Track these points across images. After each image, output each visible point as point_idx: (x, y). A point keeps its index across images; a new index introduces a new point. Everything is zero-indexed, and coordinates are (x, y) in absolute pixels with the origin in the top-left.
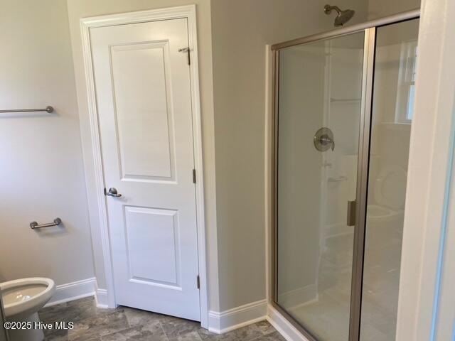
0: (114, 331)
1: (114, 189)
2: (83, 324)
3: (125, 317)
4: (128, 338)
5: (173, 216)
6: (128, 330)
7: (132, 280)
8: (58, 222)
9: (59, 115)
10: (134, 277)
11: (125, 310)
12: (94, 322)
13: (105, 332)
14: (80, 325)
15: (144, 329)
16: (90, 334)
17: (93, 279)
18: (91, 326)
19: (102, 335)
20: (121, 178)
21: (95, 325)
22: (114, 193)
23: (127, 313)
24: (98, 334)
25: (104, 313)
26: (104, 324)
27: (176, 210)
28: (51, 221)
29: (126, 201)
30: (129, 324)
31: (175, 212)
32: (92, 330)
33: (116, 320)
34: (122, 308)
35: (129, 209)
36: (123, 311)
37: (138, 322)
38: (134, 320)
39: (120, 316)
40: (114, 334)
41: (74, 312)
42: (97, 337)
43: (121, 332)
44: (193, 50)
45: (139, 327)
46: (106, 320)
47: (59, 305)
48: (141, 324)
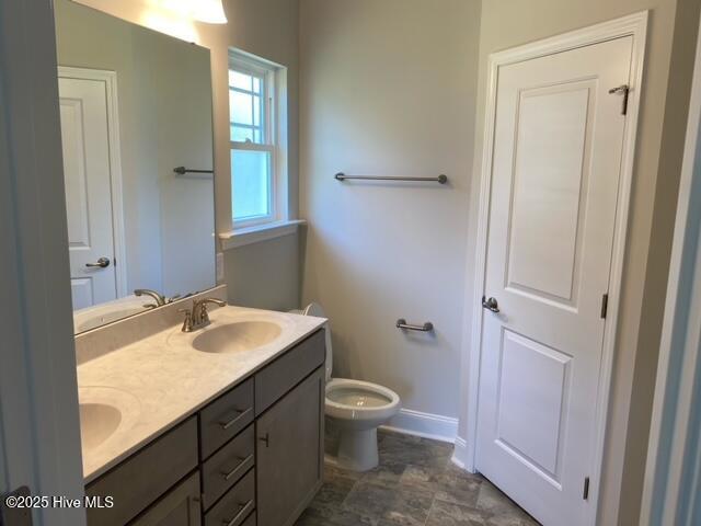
0: (454, 501)
1: (495, 300)
2: (425, 472)
3: (477, 491)
4: (466, 519)
5: (565, 365)
6: (472, 510)
7: (497, 441)
8: (429, 327)
9: (452, 187)
10: (502, 440)
11: (484, 482)
12: (437, 477)
13: (442, 496)
14: (421, 472)
15: (492, 520)
16: (425, 489)
17: (455, 421)
18: (432, 479)
19: (437, 497)
20: (506, 285)
21: (436, 481)
22: (493, 305)
23: (483, 488)
24: (433, 494)
25: (456, 472)
26: (447, 486)
27: (571, 356)
28: (422, 323)
29: (506, 321)
30: (478, 503)
31: (569, 358)
32: (430, 485)
33: (466, 489)
34: (480, 477)
35: (509, 335)
36: (480, 483)
37: (491, 506)
38: (487, 501)
39: (473, 486)
40: (453, 504)
41: (424, 453)
42: (430, 496)
43: (462, 507)
44: (633, 89)
45: (488, 514)
46: (453, 483)
47: (412, 436)
48: (494, 511)
